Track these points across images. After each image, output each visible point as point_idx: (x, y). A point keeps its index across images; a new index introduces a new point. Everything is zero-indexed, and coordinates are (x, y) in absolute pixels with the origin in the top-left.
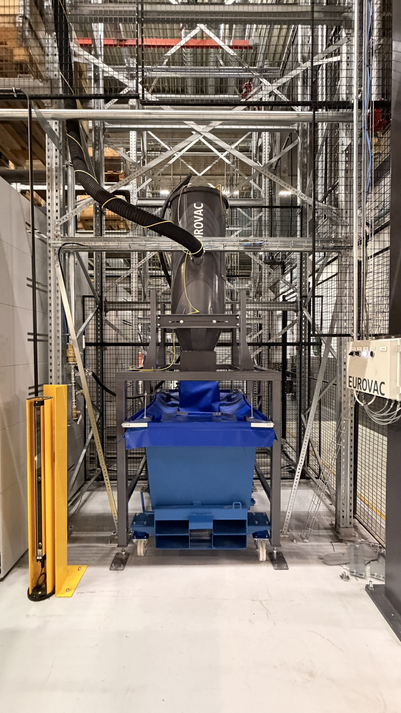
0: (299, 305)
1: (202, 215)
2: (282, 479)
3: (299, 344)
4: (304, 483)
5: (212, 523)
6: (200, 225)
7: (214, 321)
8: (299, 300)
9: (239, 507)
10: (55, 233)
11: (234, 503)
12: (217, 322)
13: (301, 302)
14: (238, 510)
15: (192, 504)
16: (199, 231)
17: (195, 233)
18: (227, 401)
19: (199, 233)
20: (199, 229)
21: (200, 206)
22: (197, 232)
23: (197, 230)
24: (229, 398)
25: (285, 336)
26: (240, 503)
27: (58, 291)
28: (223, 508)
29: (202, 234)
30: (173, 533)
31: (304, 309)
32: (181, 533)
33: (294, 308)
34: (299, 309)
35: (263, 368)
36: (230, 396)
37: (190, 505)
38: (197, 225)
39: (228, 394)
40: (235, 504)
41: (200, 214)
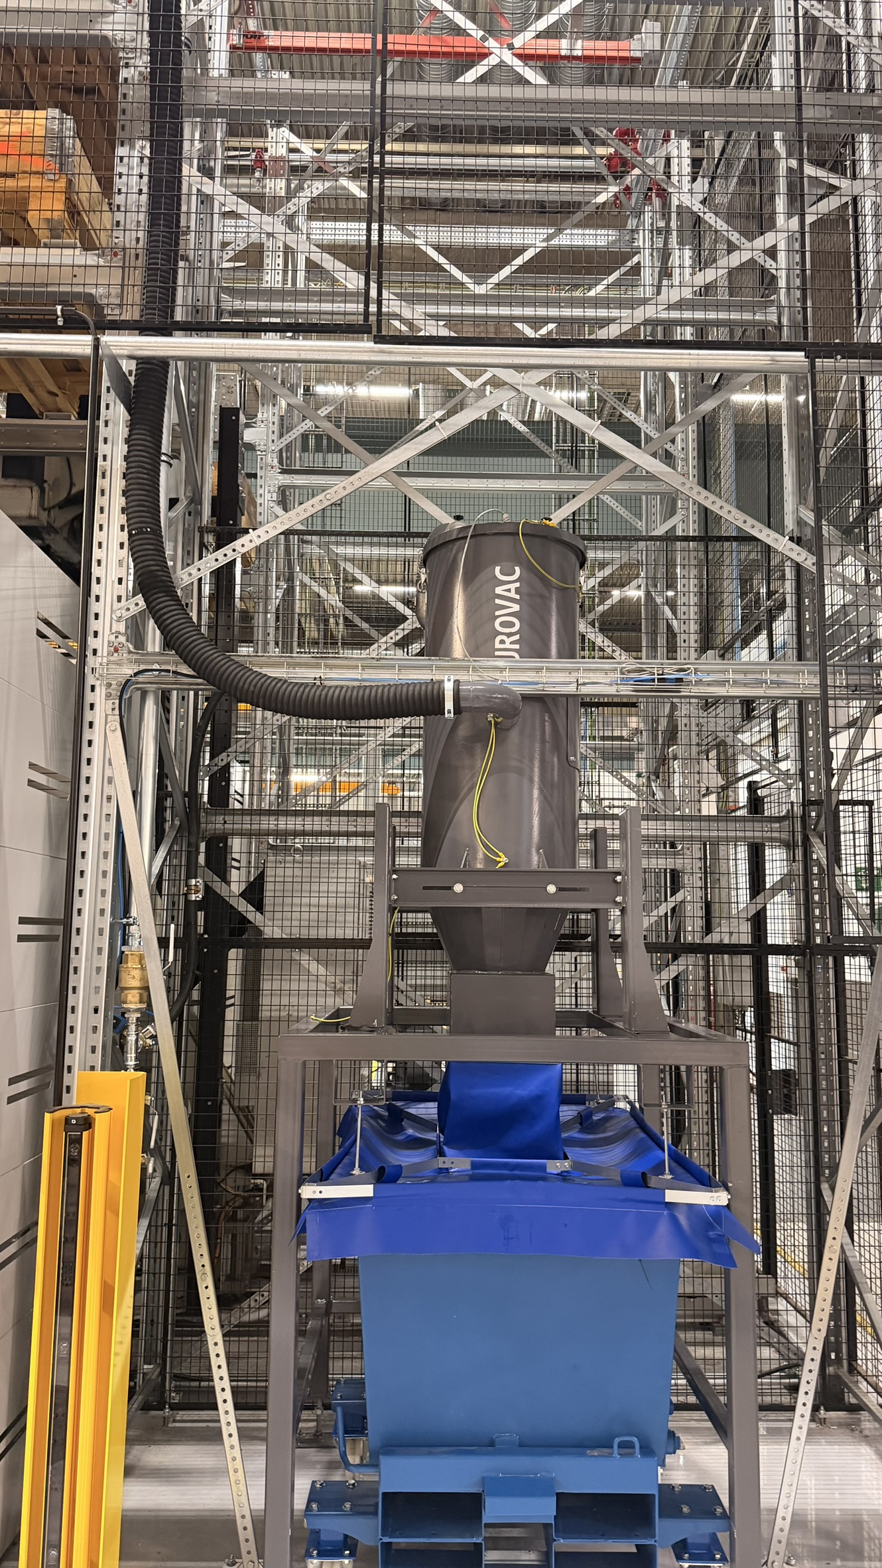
0: (798, 827)
1: (518, 597)
2: (763, 1408)
3: (803, 951)
4: (840, 1425)
5: (552, 1502)
6: (512, 625)
7: (552, 889)
8: (798, 810)
9: (632, 1455)
10: (113, 638)
11: (617, 1440)
12: (560, 889)
13: (804, 818)
14: (627, 1461)
15: (492, 1444)
16: (508, 641)
17: (497, 645)
18: (581, 1131)
19: (507, 646)
20: (509, 635)
21: (513, 573)
22: (502, 642)
23: (504, 637)
24: (584, 1121)
25: (759, 921)
26: (635, 1440)
27: (109, 798)
28: (583, 1455)
29: (517, 647)
30: (434, 1535)
31: (815, 840)
32: (456, 1537)
33: (784, 836)
34: (799, 838)
35: (692, 1027)
36: (590, 1114)
37: (488, 1445)
38: (502, 624)
39: (581, 1108)
40: (621, 1445)
41: (513, 595)
